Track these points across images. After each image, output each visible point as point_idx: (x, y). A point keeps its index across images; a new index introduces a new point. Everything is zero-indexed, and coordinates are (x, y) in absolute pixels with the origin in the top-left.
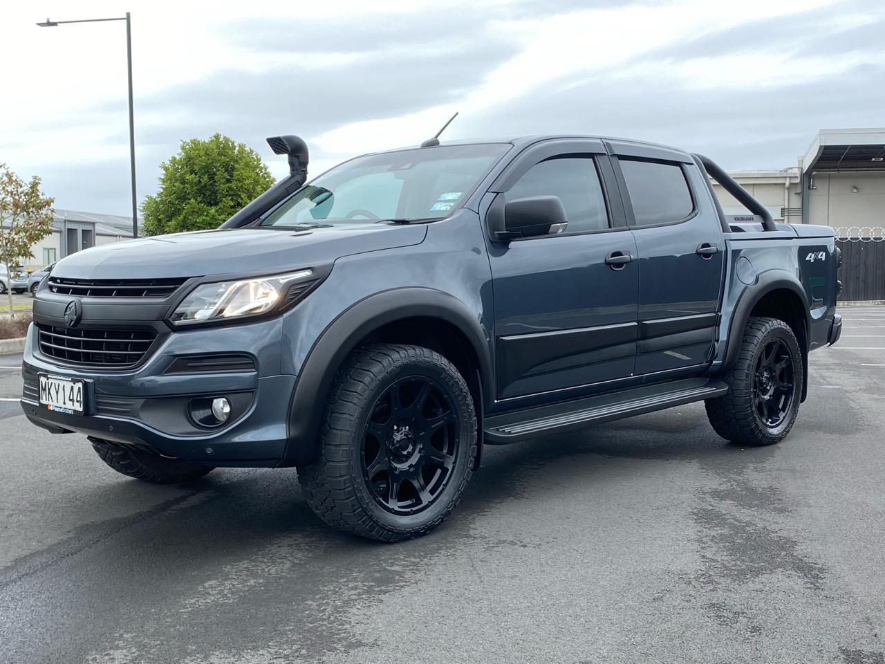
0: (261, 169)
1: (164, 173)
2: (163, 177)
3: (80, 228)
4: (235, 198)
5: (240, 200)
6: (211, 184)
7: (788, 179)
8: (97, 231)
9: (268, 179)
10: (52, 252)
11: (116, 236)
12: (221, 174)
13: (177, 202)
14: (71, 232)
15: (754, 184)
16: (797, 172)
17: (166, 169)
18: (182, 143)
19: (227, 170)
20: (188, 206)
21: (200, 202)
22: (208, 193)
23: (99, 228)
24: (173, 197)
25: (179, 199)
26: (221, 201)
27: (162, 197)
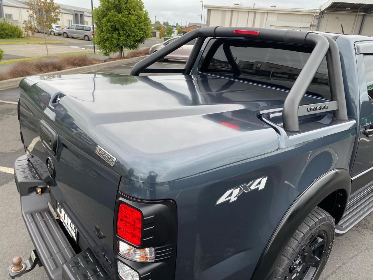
3: (79, 14)
4: (128, 11)
5: (130, 12)
6: (119, 4)
7: (315, 13)
9: (141, 3)
10: (70, 21)
11: (89, 16)
13: (106, 11)
14: (76, 15)
15: (303, 14)
16: (319, 11)
20: (110, 13)
21: (115, 12)
22: (118, 8)
23: (85, 14)
24: (105, 9)
25: (107, 9)
26: (123, 12)
27: (100, 8)
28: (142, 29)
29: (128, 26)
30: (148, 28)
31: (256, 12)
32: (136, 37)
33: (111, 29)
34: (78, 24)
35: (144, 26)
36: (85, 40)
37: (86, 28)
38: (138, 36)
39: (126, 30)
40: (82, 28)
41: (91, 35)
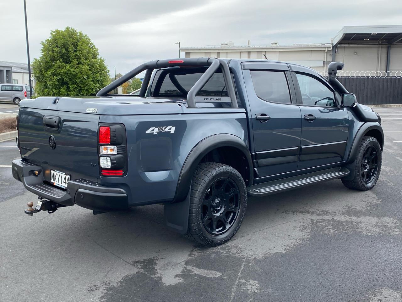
0: (91, 44)
1: (43, 46)
2: (42, 49)
3: (5, 69)
4: (78, 60)
5: (81, 61)
6: (67, 53)
7: (327, 49)
8: (13, 71)
11: (22, 73)
12: (71, 48)
13: (50, 62)
15: (311, 51)
16: (330, 45)
17: (44, 45)
18: (51, 31)
19: (74, 46)
20: (56, 64)
21: (62, 62)
22: (65, 58)
23: (14, 69)
24: (48, 59)
25: (51, 60)
26: (72, 61)
27: (42, 59)
28: (98, 81)
29: (80, 78)
30: (106, 79)
31: (250, 52)
32: (90, 90)
33: (58, 84)
34: (4, 83)
35: (101, 77)
36: (15, 104)
37: (17, 87)
38: (92, 89)
39: (76, 83)
40: (11, 87)
41: (24, 96)
